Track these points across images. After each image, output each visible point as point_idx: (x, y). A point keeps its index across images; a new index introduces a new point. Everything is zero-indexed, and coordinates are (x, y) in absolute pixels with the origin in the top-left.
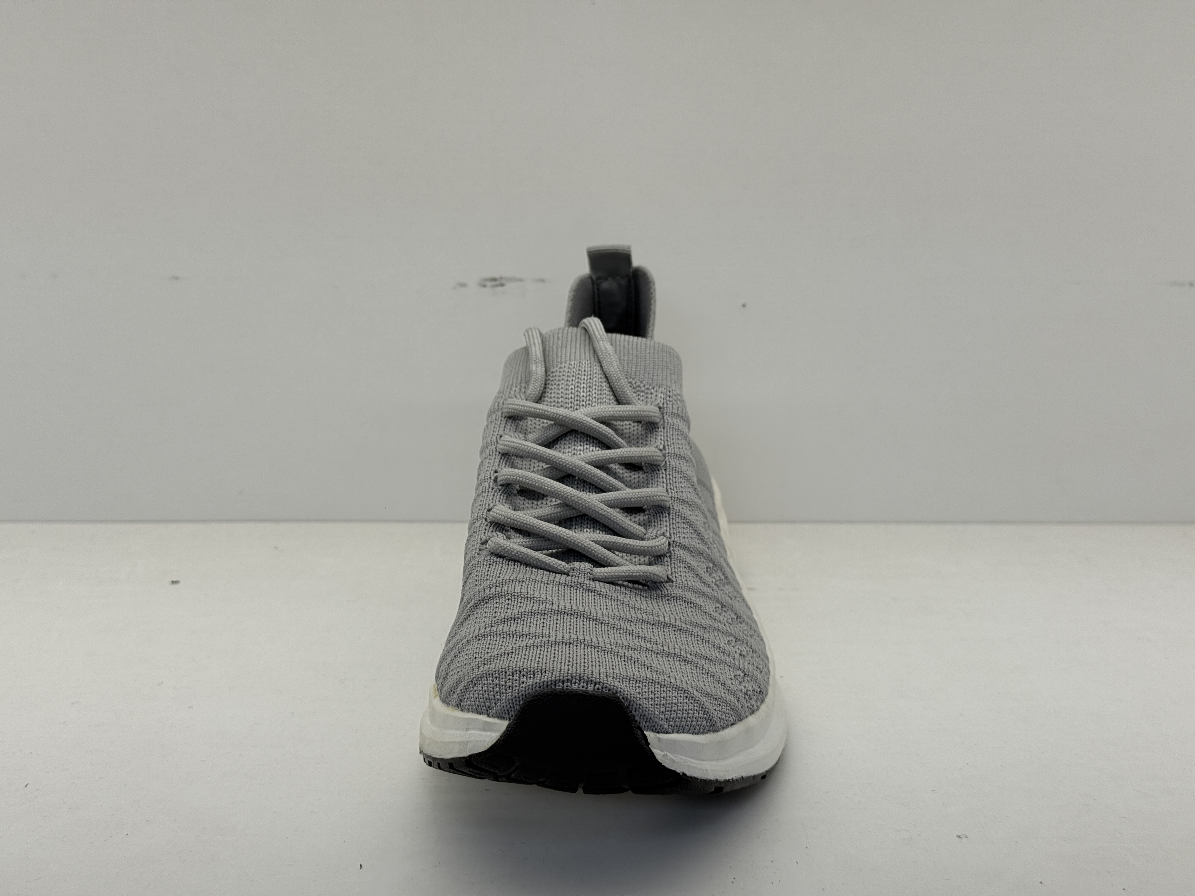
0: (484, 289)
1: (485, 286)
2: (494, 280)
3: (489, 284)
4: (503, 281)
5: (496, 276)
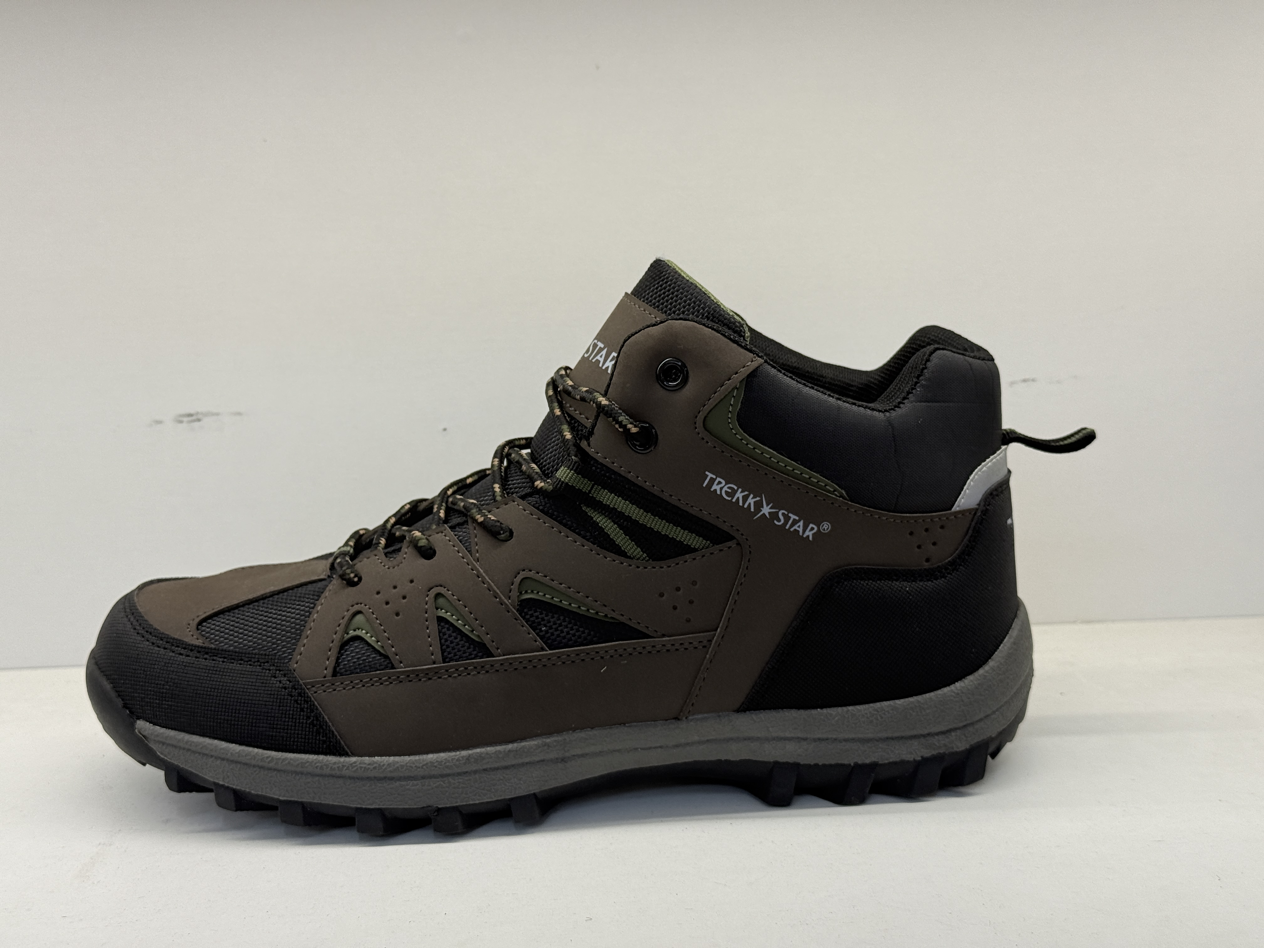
0: (180, 425)
1: (181, 422)
2: (190, 415)
3: (185, 419)
4: (200, 416)
5: (192, 412)
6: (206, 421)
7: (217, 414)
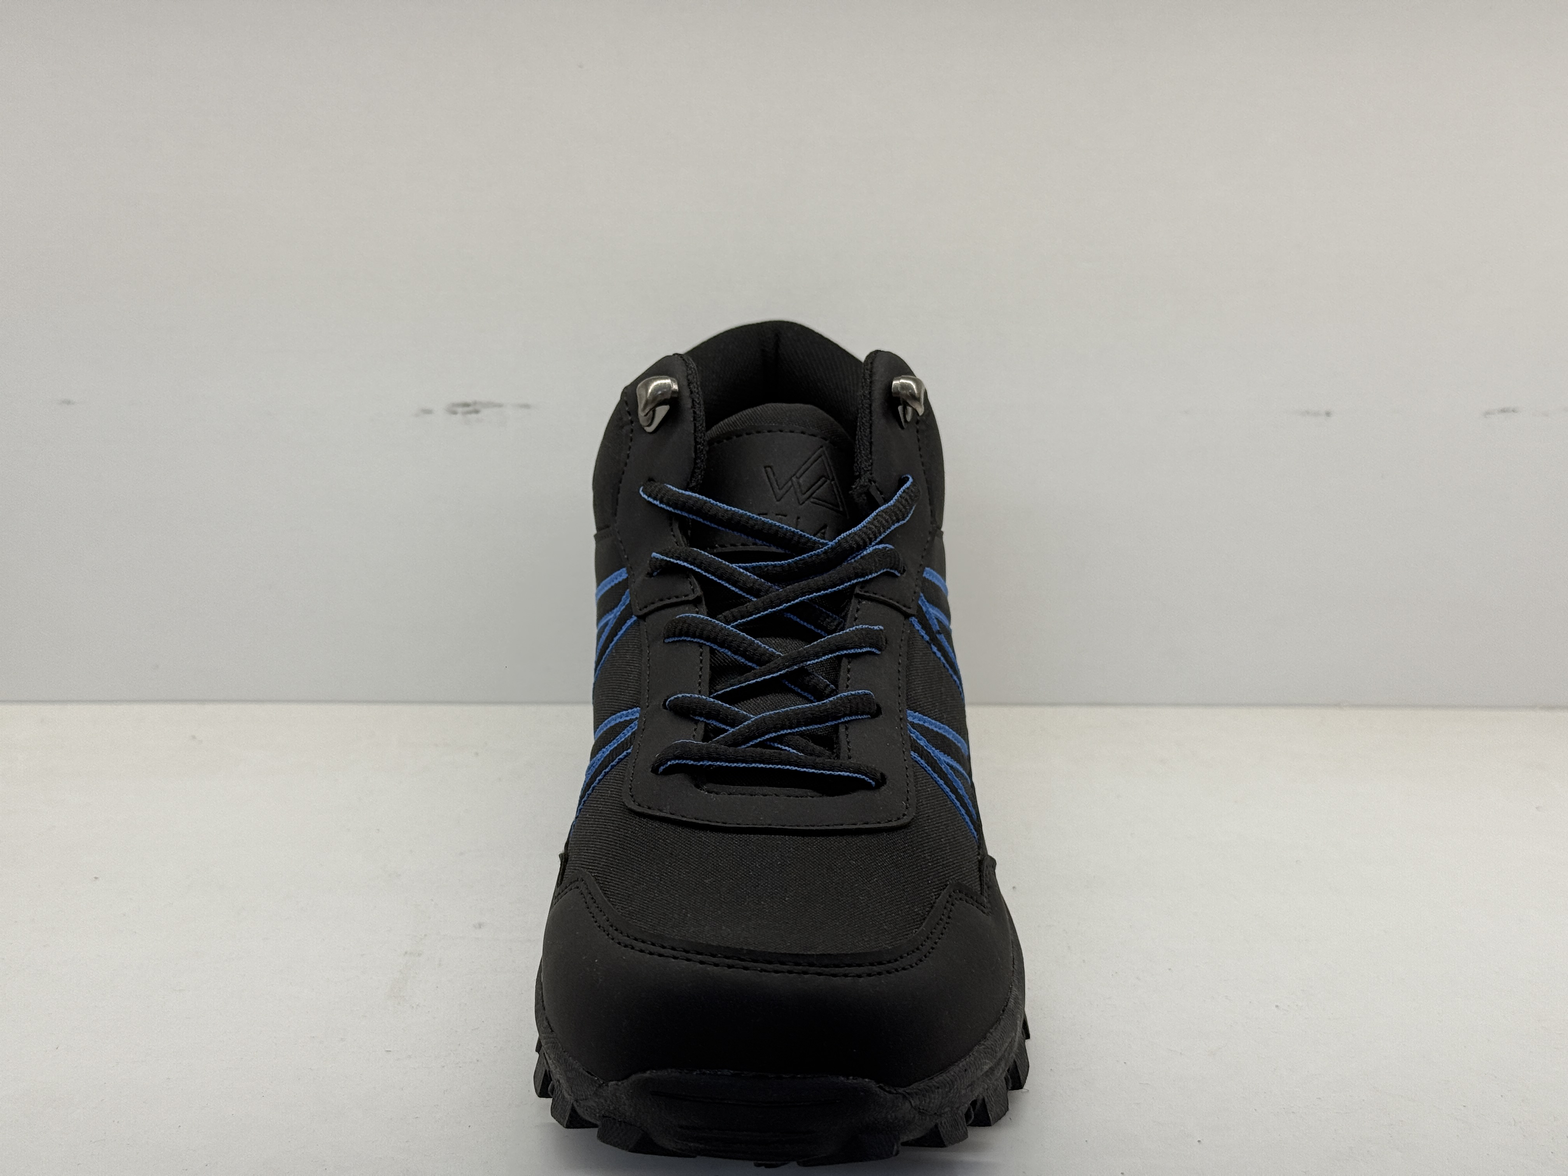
0: (453, 416)
1: (455, 413)
2: (466, 405)
3: (460, 410)
4: (478, 407)
5: (469, 400)
6: (485, 413)
7: (500, 406)
